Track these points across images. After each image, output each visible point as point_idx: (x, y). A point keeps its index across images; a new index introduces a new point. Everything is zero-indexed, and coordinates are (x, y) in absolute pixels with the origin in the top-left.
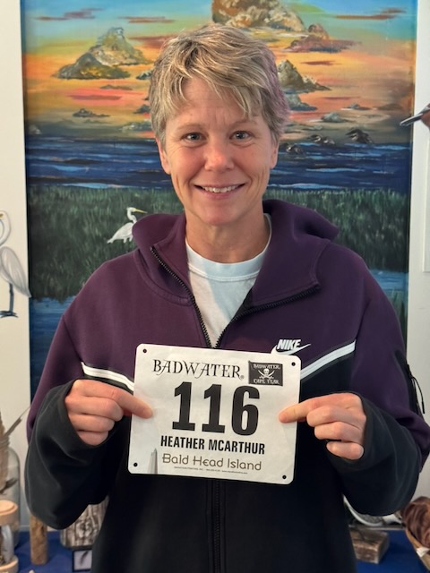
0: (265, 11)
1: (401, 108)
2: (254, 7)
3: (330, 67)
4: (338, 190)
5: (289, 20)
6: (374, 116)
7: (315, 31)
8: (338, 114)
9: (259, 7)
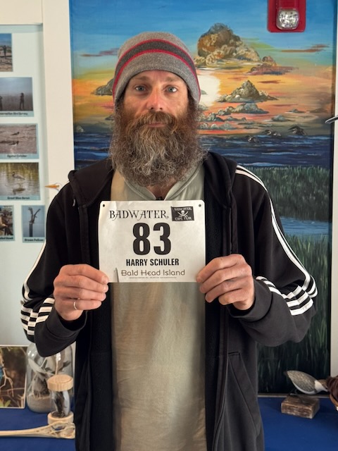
0: (233, 48)
1: (326, 112)
2: (226, 46)
3: (277, 85)
4: (284, 167)
5: (249, 53)
6: (307, 117)
7: (267, 61)
8: (283, 116)
9: (229, 45)
